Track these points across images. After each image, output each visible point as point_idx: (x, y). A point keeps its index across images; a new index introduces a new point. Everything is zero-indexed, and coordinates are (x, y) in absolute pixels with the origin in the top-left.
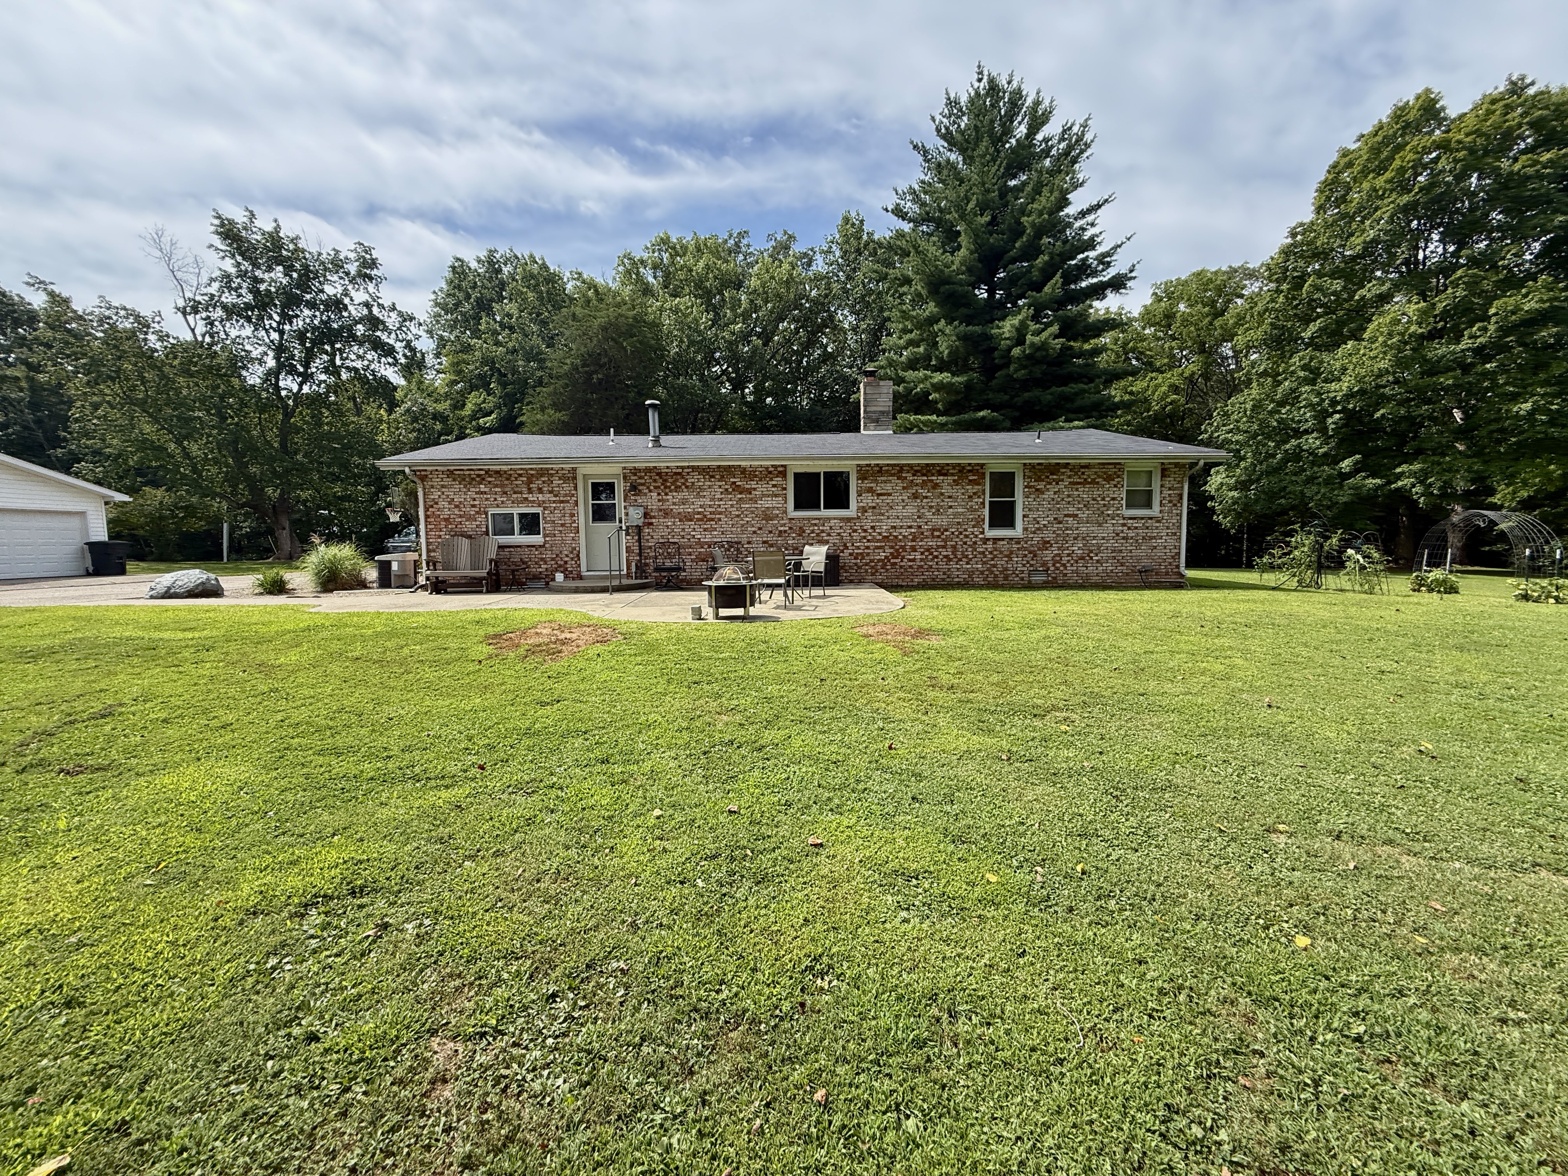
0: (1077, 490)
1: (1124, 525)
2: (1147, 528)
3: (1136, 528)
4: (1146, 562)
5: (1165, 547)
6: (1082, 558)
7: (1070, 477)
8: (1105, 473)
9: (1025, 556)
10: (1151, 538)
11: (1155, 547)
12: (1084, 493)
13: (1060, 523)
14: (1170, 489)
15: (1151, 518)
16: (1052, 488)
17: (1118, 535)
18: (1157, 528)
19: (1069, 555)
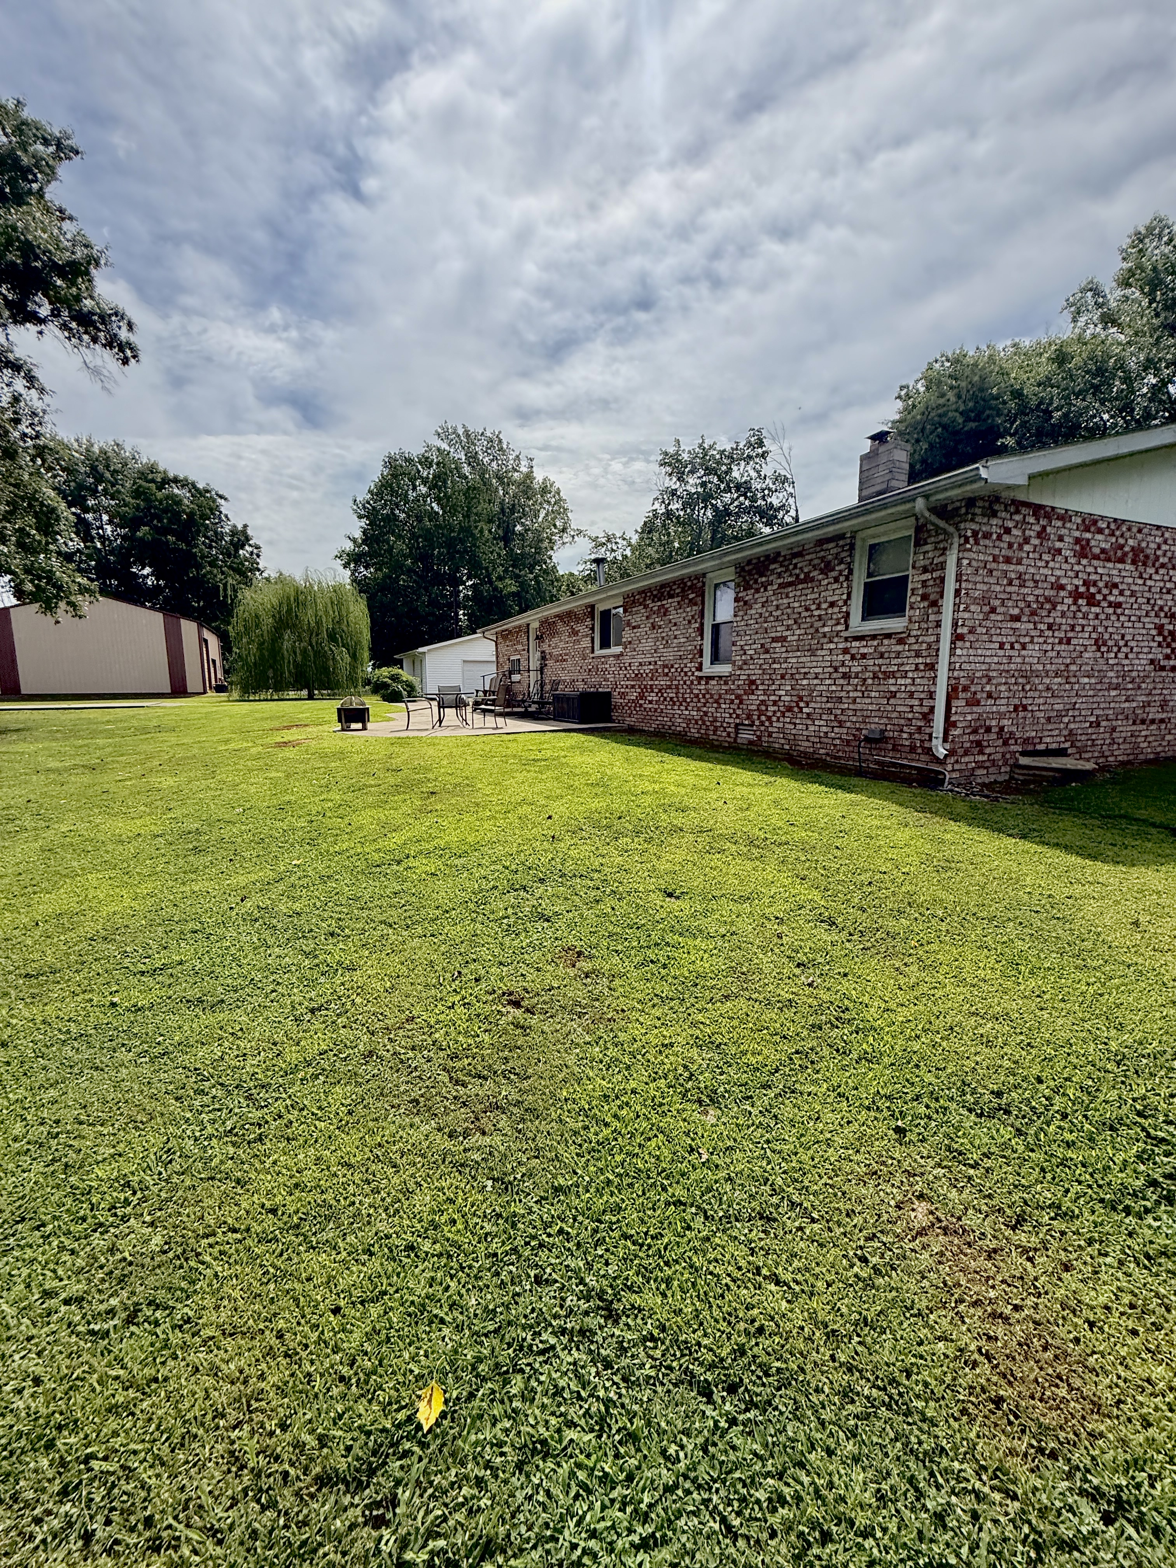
0: (787, 597)
1: (845, 651)
2: (882, 656)
3: (864, 656)
4: (875, 725)
5: (911, 695)
6: (790, 709)
7: (779, 575)
8: (822, 559)
9: (732, 702)
10: (888, 675)
11: (894, 695)
12: (795, 599)
13: (767, 652)
14: (925, 570)
15: (888, 636)
16: (761, 597)
17: (836, 670)
18: (898, 655)
19: (775, 703)
